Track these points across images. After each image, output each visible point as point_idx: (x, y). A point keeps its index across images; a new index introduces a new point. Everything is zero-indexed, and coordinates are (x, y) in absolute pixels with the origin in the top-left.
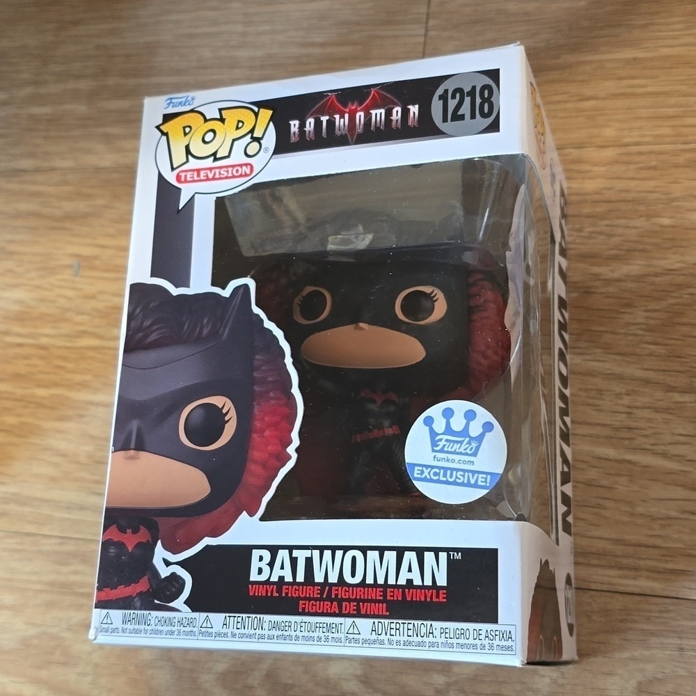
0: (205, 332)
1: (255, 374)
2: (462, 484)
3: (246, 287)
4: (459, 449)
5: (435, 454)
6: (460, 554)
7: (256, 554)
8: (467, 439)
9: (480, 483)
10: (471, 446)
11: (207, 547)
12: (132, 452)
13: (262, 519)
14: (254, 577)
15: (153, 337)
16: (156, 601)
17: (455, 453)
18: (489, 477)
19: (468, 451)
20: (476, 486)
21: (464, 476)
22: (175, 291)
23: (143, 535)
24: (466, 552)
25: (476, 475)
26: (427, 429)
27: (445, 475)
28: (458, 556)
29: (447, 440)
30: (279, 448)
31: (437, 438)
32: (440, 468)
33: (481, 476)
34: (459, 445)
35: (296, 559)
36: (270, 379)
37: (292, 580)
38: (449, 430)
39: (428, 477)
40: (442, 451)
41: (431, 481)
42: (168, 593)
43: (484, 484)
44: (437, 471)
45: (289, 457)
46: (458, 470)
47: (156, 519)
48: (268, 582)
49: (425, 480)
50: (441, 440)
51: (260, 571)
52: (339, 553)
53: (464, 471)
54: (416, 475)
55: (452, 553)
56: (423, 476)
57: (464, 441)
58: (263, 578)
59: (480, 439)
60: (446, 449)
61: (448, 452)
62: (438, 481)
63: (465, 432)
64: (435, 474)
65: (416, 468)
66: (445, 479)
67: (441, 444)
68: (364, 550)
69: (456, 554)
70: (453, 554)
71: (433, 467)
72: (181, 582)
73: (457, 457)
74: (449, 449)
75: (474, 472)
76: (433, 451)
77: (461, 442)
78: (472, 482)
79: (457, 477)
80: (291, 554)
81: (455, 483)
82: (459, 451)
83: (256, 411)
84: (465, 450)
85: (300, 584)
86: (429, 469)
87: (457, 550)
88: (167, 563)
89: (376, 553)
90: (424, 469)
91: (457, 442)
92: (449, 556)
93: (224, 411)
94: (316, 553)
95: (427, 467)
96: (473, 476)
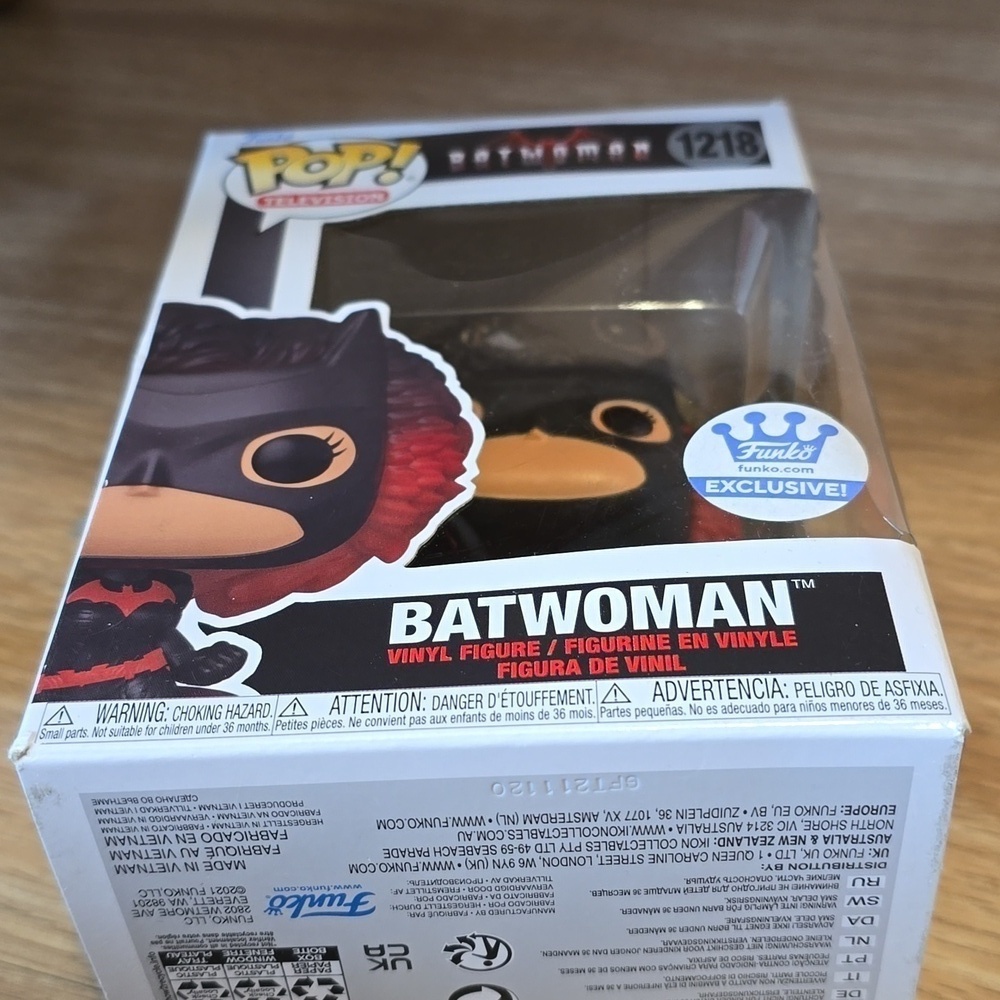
0: (296, 358)
1: (390, 401)
2: (798, 496)
4: (784, 455)
5: (739, 464)
6: (811, 581)
7: (399, 611)
8: (795, 444)
9: (828, 493)
10: (803, 452)
11: (296, 605)
12: (144, 488)
13: (413, 564)
14: (397, 636)
16: (178, 684)
17: (776, 460)
18: (844, 486)
19: (800, 457)
20: (822, 496)
21: (798, 486)
22: (241, 312)
23: (158, 593)
24: (820, 578)
25: (820, 484)
26: (721, 439)
27: (764, 487)
28: (809, 584)
29: (758, 447)
30: (442, 479)
31: (740, 446)
32: (753, 479)
33: (828, 485)
34: (782, 451)
35: (486, 609)
36: (419, 404)
37: (477, 636)
38: (759, 435)
39: (733, 491)
40: (753, 458)
41: (739, 494)
42: (207, 671)
43: (837, 495)
44: (750, 483)
45: (462, 489)
46: (786, 480)
47: (187, 571)
48: (429, 643)
49: (728, 494)
50: (748, 447)
51: (411, 630)
52: (573, 597)
53: (799, 480)
54: (708, 490)
55: (796, 581)
56: (723, 490)
57: (790, 446)
58: (421, 636)
59: (818, 443)
60: (759, 457)
61: (764, 460)
62: (753, 495)
63: (790, 436)
64: (745, 487)
65: (708, 483)
66: (765, 491)
67: (749, 453)
68: (625, 587)
69: (804, 581)
70: (800, 582)
71: (739, 479)
72: (237, 654)
73: (781, 466)
74: (766, 456)
75: (816, 482)
76: (736, 460)
77: (787, 448)
78: (816, 492)
79: (785, 488)
80: (474, 604)
81: (783, 495)
82: (785, 457)
83: (393, 439)
84: (794, 456)
85: (495, 641)
86: (733, 482)
87: (807, 576)
88: (207, 629)
89: (650, 590)
90: (724, 482)
91: (779, 448)
92: (791, 586)
93: (331, 443)
94: (527, 601)
95: (729, 479)
96: (815, 487)
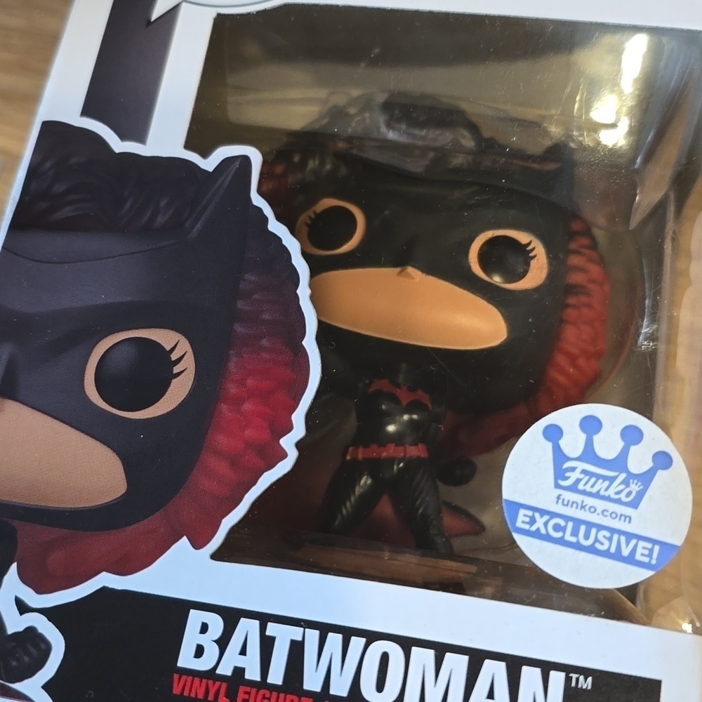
0: (160, 220)
1: (240, 305)
2: (606, 554)
3: (245, 160)
4: (607, 489)
5: (559, 491)
6: (590, 679)
7: (195, 618)
8: (623, 476)
9: (638, 557)
10: (628, 490)
11: (104, 590)
13: (216, 556)
14: (186, 660)
15: (66, 212)
17: (597, 495)
18: (657, 548)
19: (623, 496)
20: (630, 560)
21: (610, 539)
22: (119, 145)
24: (601, 678)
25: (634, 542)
26: (549, 446)
27: (575, 533)
28: (586, 684)
29: (584, 472)
31: (566, 465)
32: (567, 518)
33: (641, 544)
34: (607, 483)
35: (272, 639)
36: (266, 317)
37: (258, 678)
38: (589, 454)
39: (543, 531)
40: (573, 488)
41: (547, 538)
42: (14, 663)
43: (646, 560)
44: (562, 523)
45: (283, 455)
46: (600, 527)
47: (16, 523)
48: (211, 674)
49: (536, 535)
50: (573, 469)
51: (199, 651)
52: (357, 643)
53: (613, 531)
54: (519, 524)
55: (574, 676)
56: (534, 528)
57: (616, 477)
58: (204, 664)
59: (646, 478)
60: (581, 487)
61: (584, 493)
62: (561, 542)
63: (620, 463)
64: (557, 528)
65: (522, 512)
66: (574, 539)
67: (573, 476)
68: (407, 644)
69: (582, 678)
70: (577, 679)
71: (553, 515)
72: (43, 646)
73: (600, 505)
74: (588, 488)
75: (630, 536)
76: (557, 486)
77: (612, 479)
78: (626, 552)
79: (596, 540)
80: (263, 628)
81: (591, 550)
82: (607, 494)
83: (232, 365)
84: (619, 493)
85: (274, 687)
86: (546, 518)
87: (585, 672)
88: (23, 608)
89: (430, 654)
90: (537, 515)
91: (605, 478)
92: (568, 680)
93: (174, 357)
94: (313, 636)
95: (543, 512)
96: (628, 543)
